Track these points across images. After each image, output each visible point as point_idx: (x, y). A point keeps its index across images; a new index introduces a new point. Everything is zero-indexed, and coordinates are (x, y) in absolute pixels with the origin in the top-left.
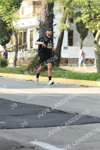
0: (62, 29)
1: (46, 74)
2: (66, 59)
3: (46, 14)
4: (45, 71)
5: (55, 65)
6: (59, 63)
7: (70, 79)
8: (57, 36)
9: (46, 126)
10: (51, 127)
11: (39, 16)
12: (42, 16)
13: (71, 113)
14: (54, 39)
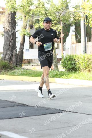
0: (23, 34)
1: (10, 73)
2: (28, 60)
3: (9, 22)
4: (10, 71)
5: (18, 65)
6: (21, 64)
7: (31, 76)
8: (19, 41)
9: (11, 118)
10: (15, 119)
11: (4, 24)
12: (6, 23)
13: (33, 106)
14: (17, 43)
